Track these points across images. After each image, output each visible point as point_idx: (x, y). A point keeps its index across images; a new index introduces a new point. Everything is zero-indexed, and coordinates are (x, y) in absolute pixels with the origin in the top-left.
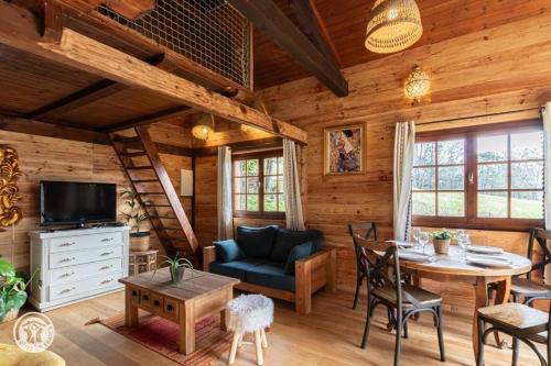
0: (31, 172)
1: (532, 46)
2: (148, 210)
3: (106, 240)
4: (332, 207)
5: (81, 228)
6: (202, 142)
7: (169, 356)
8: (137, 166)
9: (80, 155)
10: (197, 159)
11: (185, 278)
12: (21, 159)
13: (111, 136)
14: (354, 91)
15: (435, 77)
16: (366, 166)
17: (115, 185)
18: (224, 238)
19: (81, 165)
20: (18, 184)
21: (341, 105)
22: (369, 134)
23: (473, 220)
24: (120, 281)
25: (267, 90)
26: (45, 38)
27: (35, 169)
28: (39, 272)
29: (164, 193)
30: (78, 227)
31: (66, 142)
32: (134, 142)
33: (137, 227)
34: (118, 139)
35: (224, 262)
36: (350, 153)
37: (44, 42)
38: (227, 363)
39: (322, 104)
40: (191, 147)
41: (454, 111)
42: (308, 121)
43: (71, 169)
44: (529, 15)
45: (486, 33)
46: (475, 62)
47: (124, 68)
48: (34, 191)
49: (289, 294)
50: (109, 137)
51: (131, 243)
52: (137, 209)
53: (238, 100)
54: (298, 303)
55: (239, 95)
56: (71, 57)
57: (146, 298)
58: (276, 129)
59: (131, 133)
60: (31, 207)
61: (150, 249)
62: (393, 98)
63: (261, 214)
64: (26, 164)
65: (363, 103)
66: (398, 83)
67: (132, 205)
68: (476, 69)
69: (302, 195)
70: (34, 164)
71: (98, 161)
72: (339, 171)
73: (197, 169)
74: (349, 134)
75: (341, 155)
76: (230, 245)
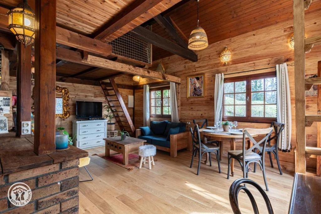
0: (73, 97)
1: (273, 38)
2: (115, 113)
3: (98, 125)
4: (191, 112)
5: (90, 120)
6: (138, 83)
7: (120, 165)
8: (110, 94)
9: (89, 90)
10: (135, 91)
11: (126, 139)
12: (70, 93)
13: (100, 82)
14: (200, 59)
15: (233, 53)
16: (204, 93)
17: (101, 103)
18: (146, 126)
19: (90, 94)
20: (69, 102)
21: (195, 66)
22: (206, 79)
23: (249, 118)
24: (104, 139)
25: (164, 58)
26: (83, 59)
27: (74, 97)
28: (76, 135)
29: (121, 106)
30: (89, 120)
31: (84, 85)
32: (109, 84)
33: (110, 121)
34: (103, 83)
35: (144, 136)
36: (198, 88)
37: (83, 60)
38: (139, 168)
39: (187, 65)
40: (133, 85)
41: (241, 68)
42: (181, 73)
43: (86, 96)
44: (272, 24)
45: (254, 32)
46: (249, 46)
47: (105, 64)
48: (74, 105)
49: (168, 149)
50: (99, 82)
51: (108, 127)
52: (110, 113)
53: (146, 69)
54: (171, 153)
55: (146, 67)
56: (90, 63)
57: (112, 145)
58: (164, 78)
59: (108, 81)
60: (73, 111)
61: (115, 130)
62: (216, 62)
63: (162, 116)
64: (71, 95)
65: (204, 65)
66: (218, 55)
67: (108, 111)
68: (250, 49)
69: (178, 107)
70: (74, 95)
71: (95, 93)
72: (193, 96)
73: (135, 95)
74: (198, 79)
75: (194, 88)
76: (147, 129)
